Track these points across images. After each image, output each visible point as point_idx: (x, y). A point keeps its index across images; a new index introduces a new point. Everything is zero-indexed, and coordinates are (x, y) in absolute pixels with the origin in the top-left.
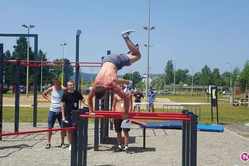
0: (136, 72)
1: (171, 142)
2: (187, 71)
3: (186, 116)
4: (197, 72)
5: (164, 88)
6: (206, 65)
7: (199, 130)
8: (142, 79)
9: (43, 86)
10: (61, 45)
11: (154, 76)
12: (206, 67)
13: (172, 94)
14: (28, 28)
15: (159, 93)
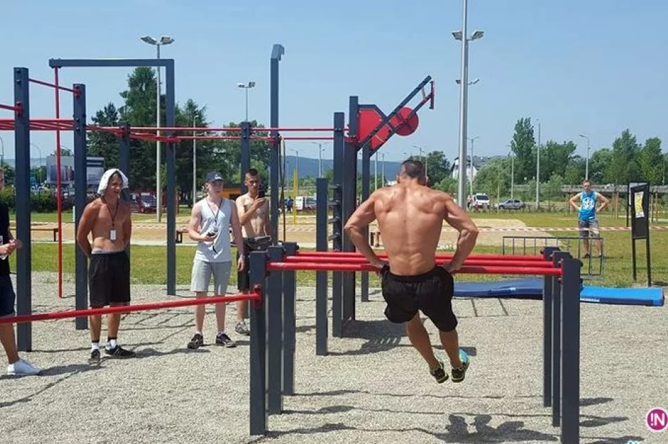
0: (436, 153)
1: (520, 332)
2: (571, 147)
3: (551, 263)
4: (598, 150)
5: (510, 193)
6: (628, 130)
7: (598, 301)
8: (452, 170)
9: (199, 193)
10: (240, 86)
11: (483, 161)
12: (626, 135)
13: (532, 209)
14: (156, 46)
15: (496, 205)
